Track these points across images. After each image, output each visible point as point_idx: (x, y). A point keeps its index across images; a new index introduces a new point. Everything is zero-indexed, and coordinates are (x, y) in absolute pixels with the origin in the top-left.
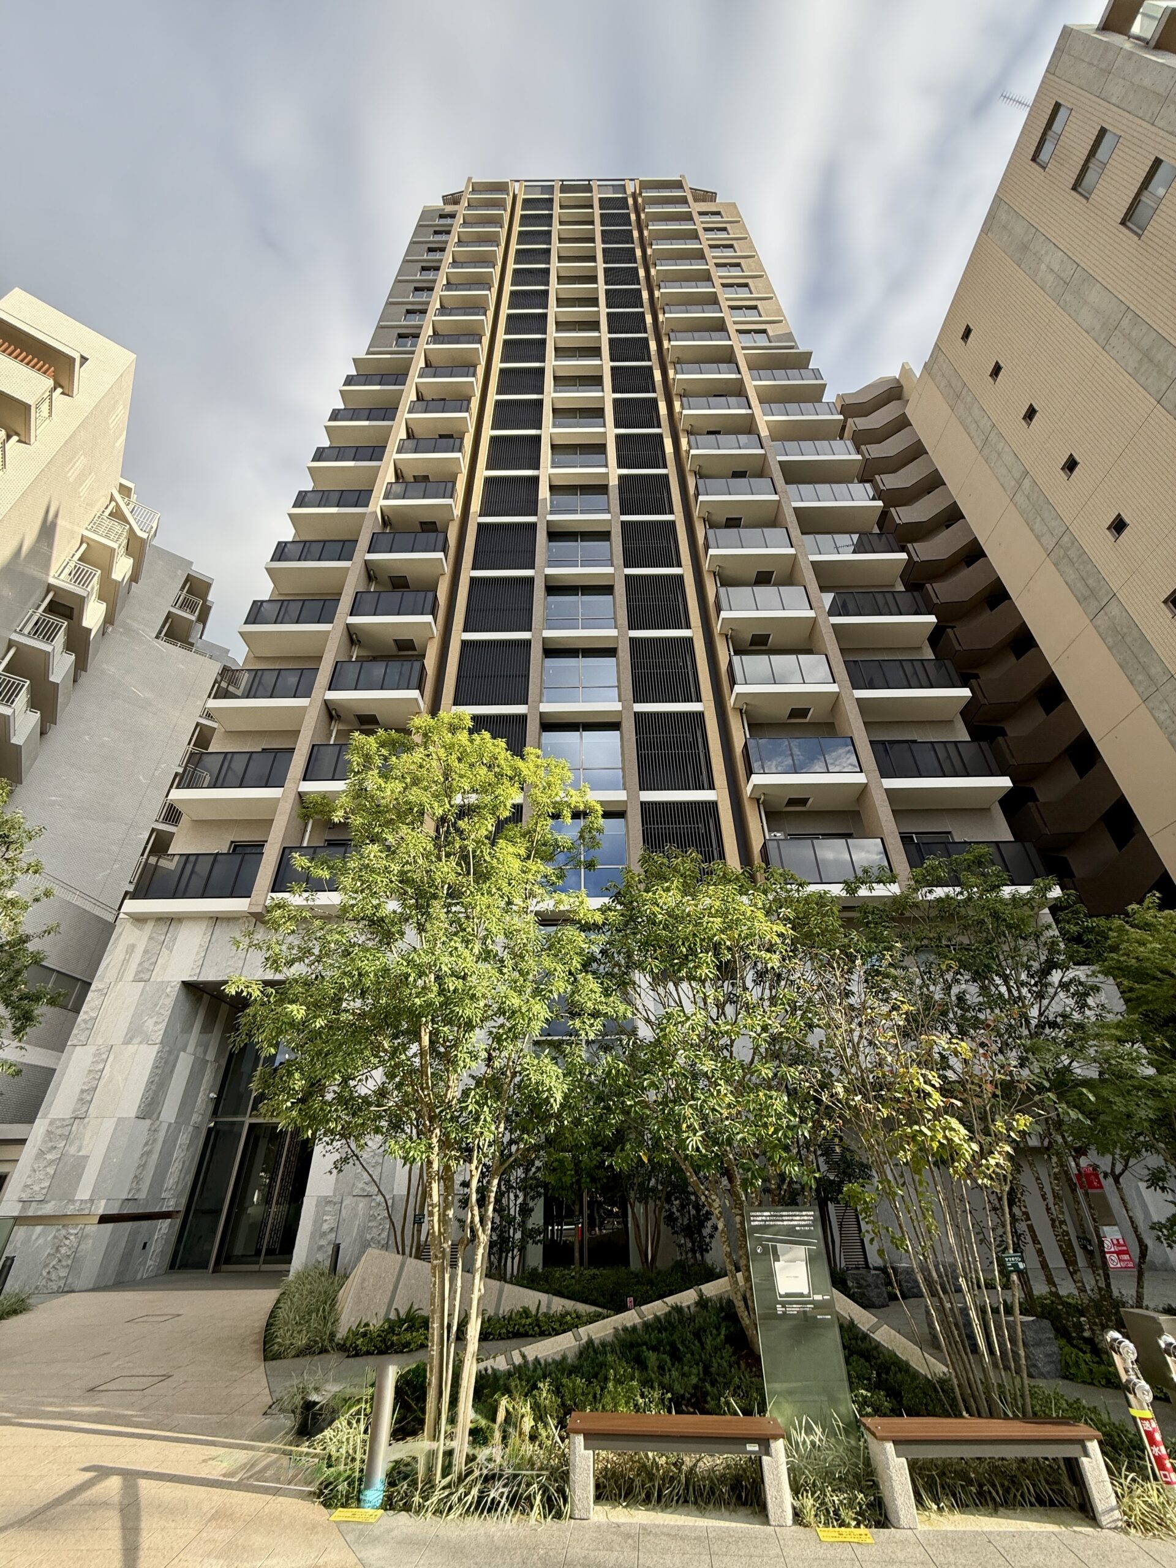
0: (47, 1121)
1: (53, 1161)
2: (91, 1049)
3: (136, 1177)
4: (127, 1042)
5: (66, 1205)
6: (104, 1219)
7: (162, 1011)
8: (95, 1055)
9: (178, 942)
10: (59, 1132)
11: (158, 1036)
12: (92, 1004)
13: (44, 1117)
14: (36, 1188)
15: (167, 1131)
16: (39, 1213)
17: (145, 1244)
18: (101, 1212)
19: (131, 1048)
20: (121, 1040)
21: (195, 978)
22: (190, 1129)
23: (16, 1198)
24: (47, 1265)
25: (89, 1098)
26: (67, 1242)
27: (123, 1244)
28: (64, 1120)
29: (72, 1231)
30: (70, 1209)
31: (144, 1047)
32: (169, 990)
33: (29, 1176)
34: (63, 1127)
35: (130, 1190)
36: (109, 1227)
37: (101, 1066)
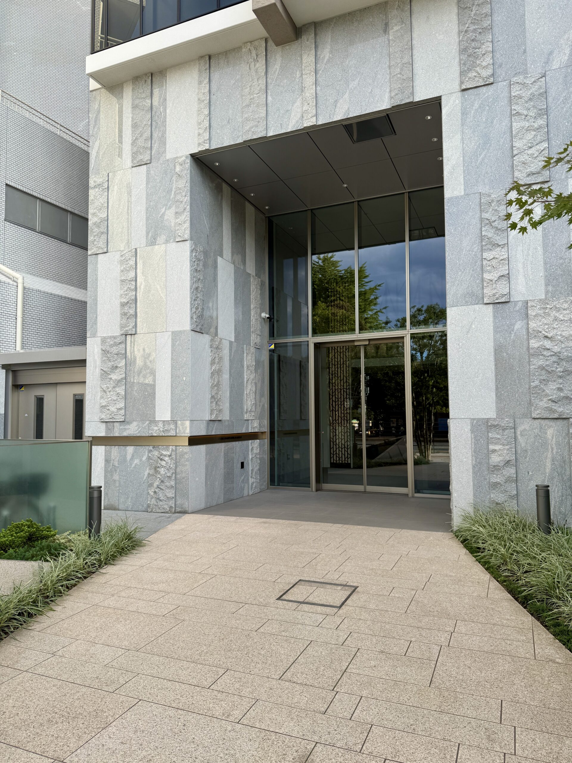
0: (98, 340)
1: (119, 381)
2: (113, 257)
3: (213, 397)
4: (152, 242)
5: (149, 426)
6: (194, 441)
7: (178, 197)
8: (121, 262)
9: (169, 104)
10: (115, 350)
11: (185, 231)
12: (97, 203)
13: (94, 335)
14: (113, 409)
15: (231, 350)
16: (125, 434)
17: (242, 464)
18: (188, 433)
19: (159, 249)
20: (144, 241)
21: (207, 147)
22: (253, 350)
23: (97, 419)
24: (151, 485)
25: (132, 312)
26: (163, 463)
27: (222, 465)
28: (115, 338)
29: (164, 453)
30: (155, 431)
31: (173, 246)
32: (178, 169)
33: (102, 397)
34: (116, 344)
35: (212, 411)
36: (202, 448)
37: (132, 274)
